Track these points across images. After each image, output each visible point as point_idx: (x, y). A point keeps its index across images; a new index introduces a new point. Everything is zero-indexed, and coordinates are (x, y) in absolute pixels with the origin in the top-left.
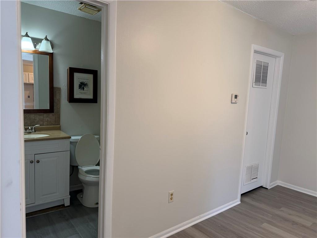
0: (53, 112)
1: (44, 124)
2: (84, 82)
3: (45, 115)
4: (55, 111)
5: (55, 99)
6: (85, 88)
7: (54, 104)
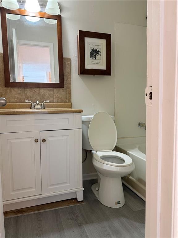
0: (63, 87)
1: (55, 101)
2: (96, 49)
3: (55, 90)
4: (65, 86)
5: (64, 71)
6: (97, 56)
7: (65, 77)
